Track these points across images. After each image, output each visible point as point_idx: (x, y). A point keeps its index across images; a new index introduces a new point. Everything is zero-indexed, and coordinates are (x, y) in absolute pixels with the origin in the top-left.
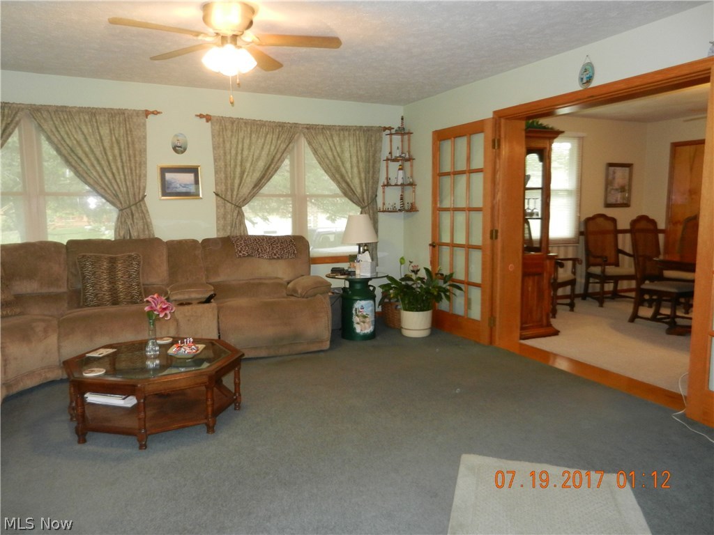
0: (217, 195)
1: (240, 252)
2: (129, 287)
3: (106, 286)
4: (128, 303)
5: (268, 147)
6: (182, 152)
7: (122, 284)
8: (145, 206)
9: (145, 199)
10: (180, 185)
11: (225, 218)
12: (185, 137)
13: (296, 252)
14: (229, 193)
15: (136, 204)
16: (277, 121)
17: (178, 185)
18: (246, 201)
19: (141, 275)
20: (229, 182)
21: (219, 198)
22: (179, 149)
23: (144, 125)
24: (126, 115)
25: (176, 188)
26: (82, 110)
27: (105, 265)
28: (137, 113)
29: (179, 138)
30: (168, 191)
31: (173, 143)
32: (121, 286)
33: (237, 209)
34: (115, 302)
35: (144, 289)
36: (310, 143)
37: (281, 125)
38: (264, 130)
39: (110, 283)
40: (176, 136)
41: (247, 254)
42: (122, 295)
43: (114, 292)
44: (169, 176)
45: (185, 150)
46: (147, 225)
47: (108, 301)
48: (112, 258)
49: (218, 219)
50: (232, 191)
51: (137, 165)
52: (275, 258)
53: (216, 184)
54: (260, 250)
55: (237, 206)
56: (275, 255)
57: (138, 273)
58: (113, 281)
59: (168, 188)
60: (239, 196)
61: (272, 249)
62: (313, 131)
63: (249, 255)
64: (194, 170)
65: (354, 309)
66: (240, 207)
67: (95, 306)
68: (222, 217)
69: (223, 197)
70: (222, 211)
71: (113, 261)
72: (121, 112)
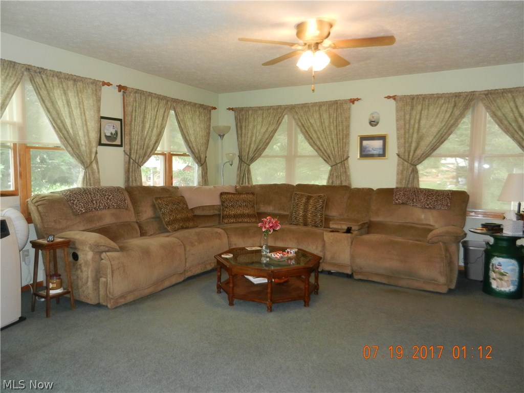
0: (398, 155)
1: (397, 200)
2: (314, 216)
3: (301, 213)
4: (313, 226)
5: (443, 115)
6: (376, 125)
7: (310, 214)
8: (348, 164)
9: (349, 159)
10: (373, 149)
11: (402, 173)
12: (378, 114)
13: (449, 205)
14: (407, 154)
15: (341, 162)
16: (454, 92)
17: (371, 149)
18: (420, 160)
19: (324, 209)
20: (407, 145)
21: (400, 159)
22: (373, 123)
23: (349, 109)
24: (339, 104)
25: (369, 151)
26: (314, 104)
27: (304, 200)
28: (345, 102)
29: (374, 115)
30: (364, 153)
31: (370, 119)
32: (309, 215)
33: (412, 167)
34: (305, 224)
35: (325, 218)
36: (487, 108)
37: (457, 95)
38: (441, 101)
39: (304, 212)
40: (372, 114)
41: (401, 202)
42: (309, 220)
43: (305, 217)
44: (365, 143)
45: (378, 123)
46: (348, 177)
47: (301, 223)
48: (309, 196)
49: (398, 174)
50: (409, 153)
51: (344, 137)
52: (427, 208)
53: (398, 148)
54: (415, 200)
55: (412, 165)
56: (428, 205)
57: (322, 208)
58: (306, 211)
59: (364, 151)
60: (414, 156)
61: (427, 200)
62: (491, 97)
63: (403, 203)
64: (383, 138)
65: (491, 264)
66: (415, 165)
67: (295, 225)
68: (401, 173)
69: (403, 157)
70: (401, 168)
71: (309, 198)
72: (336, 102)
